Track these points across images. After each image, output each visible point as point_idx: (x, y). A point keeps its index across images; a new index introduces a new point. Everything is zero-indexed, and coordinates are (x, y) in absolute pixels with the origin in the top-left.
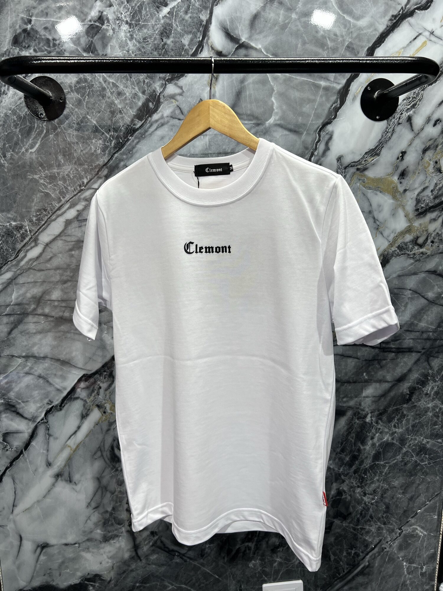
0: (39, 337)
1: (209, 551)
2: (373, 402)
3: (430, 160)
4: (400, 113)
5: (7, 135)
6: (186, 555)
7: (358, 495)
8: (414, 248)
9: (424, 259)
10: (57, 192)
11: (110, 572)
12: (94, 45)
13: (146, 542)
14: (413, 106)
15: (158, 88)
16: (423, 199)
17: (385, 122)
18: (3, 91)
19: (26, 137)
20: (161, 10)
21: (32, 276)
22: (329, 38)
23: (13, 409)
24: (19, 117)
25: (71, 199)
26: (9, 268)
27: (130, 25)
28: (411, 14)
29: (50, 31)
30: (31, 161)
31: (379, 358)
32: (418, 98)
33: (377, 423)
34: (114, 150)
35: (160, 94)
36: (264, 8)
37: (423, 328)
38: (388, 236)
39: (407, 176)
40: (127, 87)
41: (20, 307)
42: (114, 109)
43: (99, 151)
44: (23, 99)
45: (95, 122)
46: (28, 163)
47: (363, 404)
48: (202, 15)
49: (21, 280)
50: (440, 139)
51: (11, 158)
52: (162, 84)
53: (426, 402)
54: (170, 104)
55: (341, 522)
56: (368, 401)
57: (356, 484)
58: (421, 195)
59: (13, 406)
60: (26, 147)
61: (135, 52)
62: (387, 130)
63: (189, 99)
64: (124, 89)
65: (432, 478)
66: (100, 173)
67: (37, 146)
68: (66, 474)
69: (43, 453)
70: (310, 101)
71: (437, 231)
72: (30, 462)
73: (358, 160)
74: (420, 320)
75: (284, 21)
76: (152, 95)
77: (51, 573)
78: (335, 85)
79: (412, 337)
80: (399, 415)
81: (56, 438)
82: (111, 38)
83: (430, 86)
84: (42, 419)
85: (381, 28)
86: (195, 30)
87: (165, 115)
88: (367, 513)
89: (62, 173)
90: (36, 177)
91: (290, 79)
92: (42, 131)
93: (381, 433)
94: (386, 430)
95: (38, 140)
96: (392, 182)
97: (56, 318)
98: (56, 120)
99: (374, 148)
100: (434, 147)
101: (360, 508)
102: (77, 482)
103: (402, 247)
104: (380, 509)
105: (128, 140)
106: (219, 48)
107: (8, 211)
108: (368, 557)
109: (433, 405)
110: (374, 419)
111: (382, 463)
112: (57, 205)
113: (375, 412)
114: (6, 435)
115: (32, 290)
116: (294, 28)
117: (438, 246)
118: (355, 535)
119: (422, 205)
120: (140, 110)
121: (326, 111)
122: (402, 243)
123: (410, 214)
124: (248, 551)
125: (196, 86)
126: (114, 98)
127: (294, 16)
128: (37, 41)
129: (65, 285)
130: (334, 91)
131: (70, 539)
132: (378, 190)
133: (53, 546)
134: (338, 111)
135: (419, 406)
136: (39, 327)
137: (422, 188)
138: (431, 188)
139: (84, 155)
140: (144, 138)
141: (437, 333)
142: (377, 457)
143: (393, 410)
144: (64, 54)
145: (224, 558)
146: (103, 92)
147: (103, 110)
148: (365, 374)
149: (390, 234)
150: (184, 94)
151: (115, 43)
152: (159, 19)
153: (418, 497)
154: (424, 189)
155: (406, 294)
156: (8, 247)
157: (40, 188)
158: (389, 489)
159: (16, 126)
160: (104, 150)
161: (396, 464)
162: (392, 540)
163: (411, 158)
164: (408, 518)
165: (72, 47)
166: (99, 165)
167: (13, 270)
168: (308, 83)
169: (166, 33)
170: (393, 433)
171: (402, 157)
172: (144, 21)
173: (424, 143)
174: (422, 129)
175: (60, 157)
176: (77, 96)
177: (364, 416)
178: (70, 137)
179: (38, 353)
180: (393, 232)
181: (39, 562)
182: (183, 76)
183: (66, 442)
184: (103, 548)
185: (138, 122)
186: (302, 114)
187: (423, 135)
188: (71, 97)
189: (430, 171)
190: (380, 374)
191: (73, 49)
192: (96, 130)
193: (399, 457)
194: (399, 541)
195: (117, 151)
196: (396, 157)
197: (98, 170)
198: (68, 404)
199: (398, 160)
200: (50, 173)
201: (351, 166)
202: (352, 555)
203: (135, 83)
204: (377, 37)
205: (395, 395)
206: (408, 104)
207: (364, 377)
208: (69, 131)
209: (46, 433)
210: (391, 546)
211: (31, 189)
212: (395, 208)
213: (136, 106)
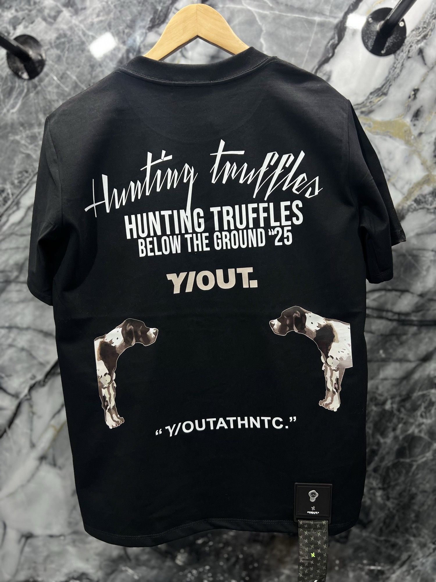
0: (21, 306)
2: (394, 385)
4: (409, 46)
7: (379, 499)
8: (435, 200)
11: (97, 571)
14: (425, 37)
15: (138, 38)
17: (392, 56)
19: (7, 97)
21: (14, 241)
30: (12, 121)
31: (398, 332)
32: (429, 28)
33: (399, 410)
38: (402, 188)
39: (422, 116)
41: (2, 274)
44: (5, 60)
45: (74, 78)
46: (10, 124)
47: (380, 387)
49: (4, 246)
52: (143, 33)
55: (361, 531)
56: (388, 384)
57: (377, 485)
60: (8, 107)
62: (395, 66)
67: (18, 105)
68: (50, 457)
69: (27, 432)
70: (303, 39)
72: (13, 441)
76: (133, 45)
77: (36, 566)
78: (331, 20)
81: (40, 417)
84: (26, 396)
88: (392, 521)
90: (18, 138)
92: (22, 91)
93: (405, 423)
95: (19, 99)
96: (404, 125)
98: (37, 78)
99: (380, 86)
101: (382, 515)
102: (61, 467)
103: (420, 200)
104: (409, 517)
108: (395, 575)
110: (395, 406)
111: (408, 460)
113: (396, 398)
115: (15, 256)
118: (378, 548)
120: (121, 62)
121: (322, 50)
122: (420, 196)
123: (428, 161)
130: (330, 26)
131: (56, 530)
132: (386, 135)
133: (37, 537)
134: (336, 48)
136: (22, 296)
142: (401, 453)
143: (419, 396)
146: (82, 46)
147: (82, 64)
148: (381, 352)
149: (404, 185)
155: (427, 255)
157: (22, 149)
158: (419, 493)
161: (425, 463)
162: (425, 557)
163: (425, 97)
168: (300, 20)
170: (420, 425)
171: (415, 95)
176: (57, 51)
177: (383, 402)
178: (50, 95)
179: (21, 323)
180: (407, 183)
181: (23, 555)
183: (50, 421)
186: (294, 54)
188: (52, 54)
190: (400, 352)
192: (76, 86)
193: (429, 455)
196: (406, 96)
198: (51, 379)
199: (410, 100)
200: (31, 133)
205: (420, 377)
206: (418, 35)
207: (380, 355)
208: (50, 89)
209: (29, 411)
210: (423, 565)
211: (13, 150)
212: (409, 155)
213: (116, 58)
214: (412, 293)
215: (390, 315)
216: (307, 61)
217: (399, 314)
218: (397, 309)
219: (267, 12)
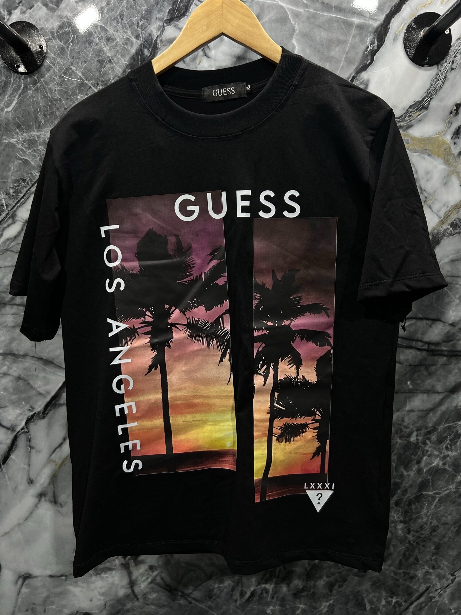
0: (18, 331)
1: (219, 592)
2: (419, 417)
4: (454, 56)
6: (191, 595)
7: (400, 532)
10: (38, 159)
11: (102, 611)
13: (144, 578)
15: (154, 31)
19: (1, 94)
21: (9, 259)
30: (7, 122)
31: (427, 363)
33: (424, 443)
35: (157, 38)
38: (439, 211)
40: (117, 31)
42: (103, 57)
45: (80, 74)
46: (4, 125)
47: (406, 419)
52: (160, 26)
56: (414, 416)
57: (398, 518)
60: (2, 105)
62: (438, 77)
64: (114, 33)
67: (14, 104)
69: (24, 468)
70: (340, 43)
72: (9, 478)
73: (400, 116)
76: (148, 39)
77: (35, 608)
78: (371, 22)
80: (454, 434)
81: (39, 451)
84: (23, 429)
89: (43, 136)
90: (13, 141)
91: (315, 16)
92: (19, 86)
93: (429, 456)
94: (436, 453)
95: (15, 97)
96: (444, 143)
98: (36, 74)
99: (420, 100)
101: (402, 548)
102: (63, 504)
103: (457, 224)
104: (428, 549)
108: (413, 606)
110: (420, 438)
111: (431, 493)
112: (38, 174)
113: (422, 429)
118: (397, 580)
120: (133, 58)
121: (360, 55)
122: (457, 220)
124: (265, 595)
126: (102, 44)
130: (370, 30)
132: (425, 153)
133: (36, 577)
134: (375, 55)
142: (423, 486)
143: (445, 428)
145: (236, 601)
146: (90, 37)
147: (89, 59)
148: (409, 382)
149: (441, 208)
157: (17, 154)
158: (440, 526)
161: (448, 495)
162: (443, 588)
168: (337, 20)
170: (445, 457)
171: (457, 110)
175: (41, 118)
176: (60, 43)
177: (408, 434)
178: (51, 93)
179: (17, 350)
180: (444, 206)
181: (21, 596)
182: (184, 15)
183: (51, 456)
184: (93, 583)
186: (329, 59)
188: (53, 46)
190: (429, 383)
192: (82, 84)
193: (452, 487)
194: (450, 589)
196: (448, 111)
198: (53, 411)
199: (452, 115)
200: (29, 136)
202: (393, 604)
203: (127, 25)
205: (447, 409)
207: (409, 386)
208: (51, 86)
209: (27, 445)
210: (440, 595)
211: (8, 155)
212: (448, 175)
213: (128, 54)
214: (444, 322)
215: (419, 344)
216: (342, 68)
217: (429, 343)
218: (427, 338)
219: (301, 10)
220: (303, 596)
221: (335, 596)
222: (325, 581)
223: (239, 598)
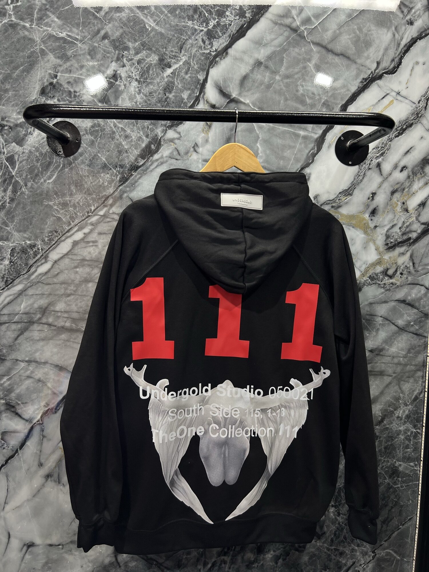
0: (41, 343)
1: (186, 562)
3: (398, 201)
4: (370, 160)
5: (29, 168)
6: (163, 564)
7: (332, 514)
8: (384, 278)
9: (394, 289)
10: (68, 217)
12: (108, 97)
14: (382, 154)
15: (159, 133)
16: (392, 235)
17: (357, 167)
18: (29, 131)
19: (45, 170)
20: (165, 71)
21: (40, 289)
22: (307, 96)
23: (13, 410)
24: (41, 154)
25: (79, 223)
26: (21, 281)
27: (139, 82)
28: (380, 77)
29: (72, 85)
30: (48, 190)
32: (386, 148)
34: (119, 183)
35: (161, 138)
36: (252, 71)
37: (393, 353)
38: (360, 267)
39: (377, 214)
40: (133, 132)
41: (27, 316)
42: (121, 149)
43: (106, 184)
44: (45, 139)
45: (104, 159)
46: (45, 191)
48: (200, 75)
49: (30, 292)
50: (407, 184)
51: (31, 187)
52: (164, 130)
53: (398, 425)
54: (169, 146)
55: (315, 542)
58: (390, 231)
59: (13, 407)
60: (45, 178)
61: (142, 104)
62: (359, 174)
63: (186, 143)
64: (130, 133)
65: (405, 502)
66: (106, 202)
67: (54, 177)
69: (36, 453)
70: (290, 147)
71: (405, 264)
72: (24, 461)
73: (332, 199)
74: (391, 345)
75: (269, 82)
76: (155, 138)
78: (313, 135)
79: (384, 361)
81: (49, 440)
82: (122, 92)
83: (397, 138)
84: (38, 421)
85: (354, 89)
86: (193, 87)
87: (164, 156)
88: (341, 533)
89: (73, 201)
90: (51, 203)
91: (273, 129)
92: (59, 166)
95: (55, 173)
96: (364, 219)
97: (58, 327)
98: (72, 157)
99: (347, 188)
100: (401, 190)
101: (333, 528)
102: (65, 484)
103: (374, 277)
105: (132, 175)
106: (213, 102)
107: (25, 231)
109: (405, 428)
112: (67, 228)
114: (4, 433)
115: (39, 301)
116: (278, 88)
117: (407, 278)
118: (329, 555)
119: (392, 241)
120: (143, 150)
121: (305, 156)
122: (373, 274)
123: (381, 248)
124: (223, 565)
125: (192, 132)
126: (122, 140)
127: (278, 78)
128: (61, 93)
129: (69, 298)
130: (312, 140)
131: (55, 539)
132: (351, 225)
133: (38, 545)
134: (315, 157)
135: (391, 429)
136: (43, 335)
137: (391, 225)
138: (400, 225)
139: (93, 186)
140: (146, 174)
141: (407, 358)
144: (82, 103)
145: (200, 570)
146: (113, 135)
147: (111, 149)
149: (362, 265)
150: (181, 139)
151: (125, 96)
152: (163, 78)
153: (391, 520)
154: (393, 226)
155: (376, 320)
156: (22, 262)
157: (53, 213)
159: (37, 161)
160: (110, 182)
162: (366, 563)
163: (381, 199)
164: (381, 541)
165: (90, 98)
166: (106, 195)
167: (24, 283)
168: (289, 132)
169: (169, 89)
171: (373, 197)
172: (152, 79)
173: (392, 186)
174: (390, 174)
175: (73, 188)
176: (91, 137)
178: (82, 171)
179: (40, 358)
180: (364, 263)
181: (24, 561)
182: (181, 123)
183: (58, 444)
185: (141, 160)
186: (283, 158)
187: (391, 179)
188: (86, 139)
189: (398, 210)
191: (90, 100)
192: (105, 167)
194: (372, 564)
195: (122, 184)
196: (367, 197)
197: (104, 199)
199: (369, 200)
200: (63, 200)
201: (327, 204)
203: (140, 128)
204: (349, 96)
206: (377, 152)
208: (82, 166)
209: (40, 434)
210: (364, 569)
211: (46, 213)
212: (367, 242)
213: (140, 147)
216: (292, 165)
220: (254, 567)
221: (280, 568)
222: (272, 554)
223: (202, 568)
